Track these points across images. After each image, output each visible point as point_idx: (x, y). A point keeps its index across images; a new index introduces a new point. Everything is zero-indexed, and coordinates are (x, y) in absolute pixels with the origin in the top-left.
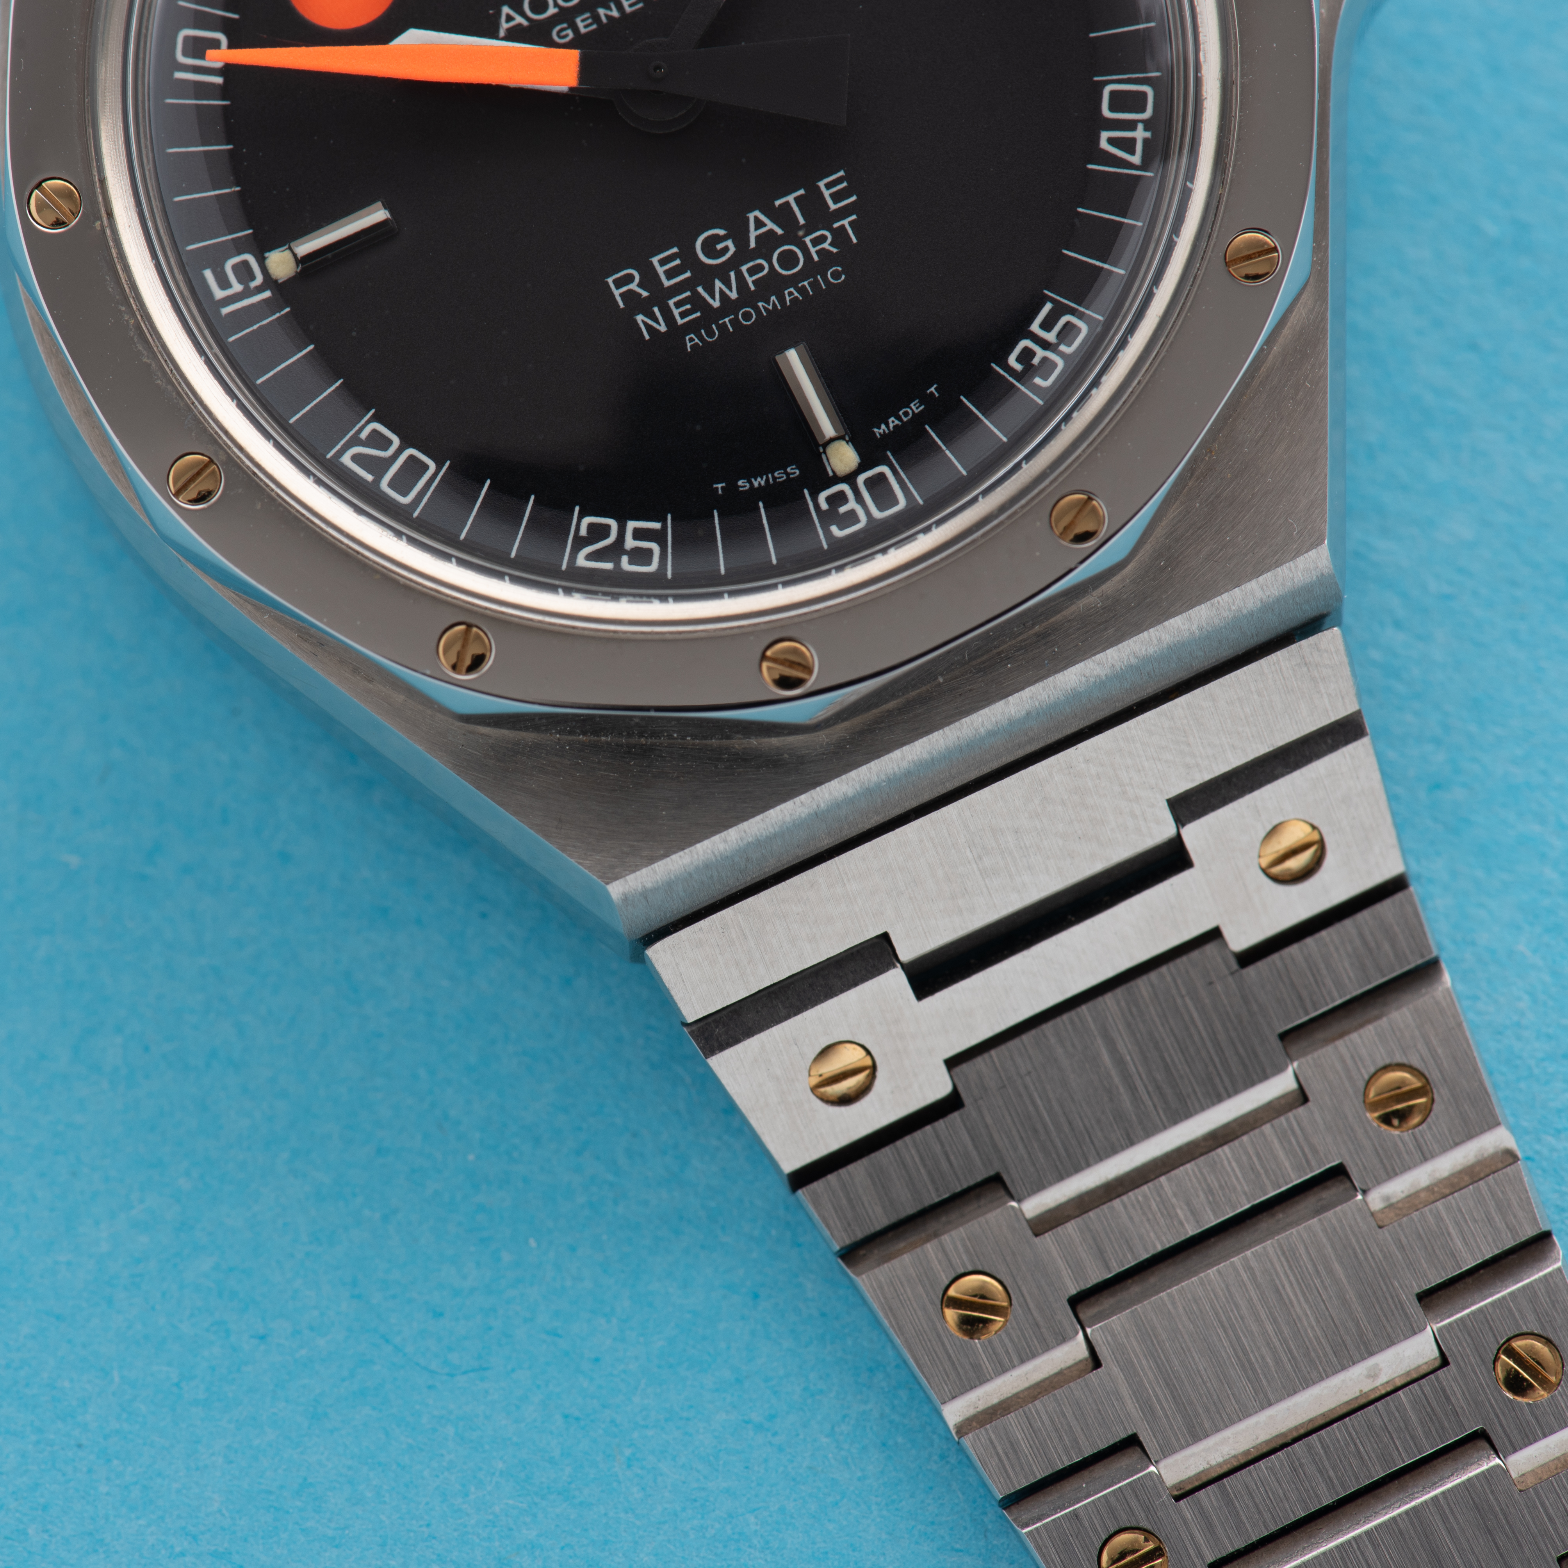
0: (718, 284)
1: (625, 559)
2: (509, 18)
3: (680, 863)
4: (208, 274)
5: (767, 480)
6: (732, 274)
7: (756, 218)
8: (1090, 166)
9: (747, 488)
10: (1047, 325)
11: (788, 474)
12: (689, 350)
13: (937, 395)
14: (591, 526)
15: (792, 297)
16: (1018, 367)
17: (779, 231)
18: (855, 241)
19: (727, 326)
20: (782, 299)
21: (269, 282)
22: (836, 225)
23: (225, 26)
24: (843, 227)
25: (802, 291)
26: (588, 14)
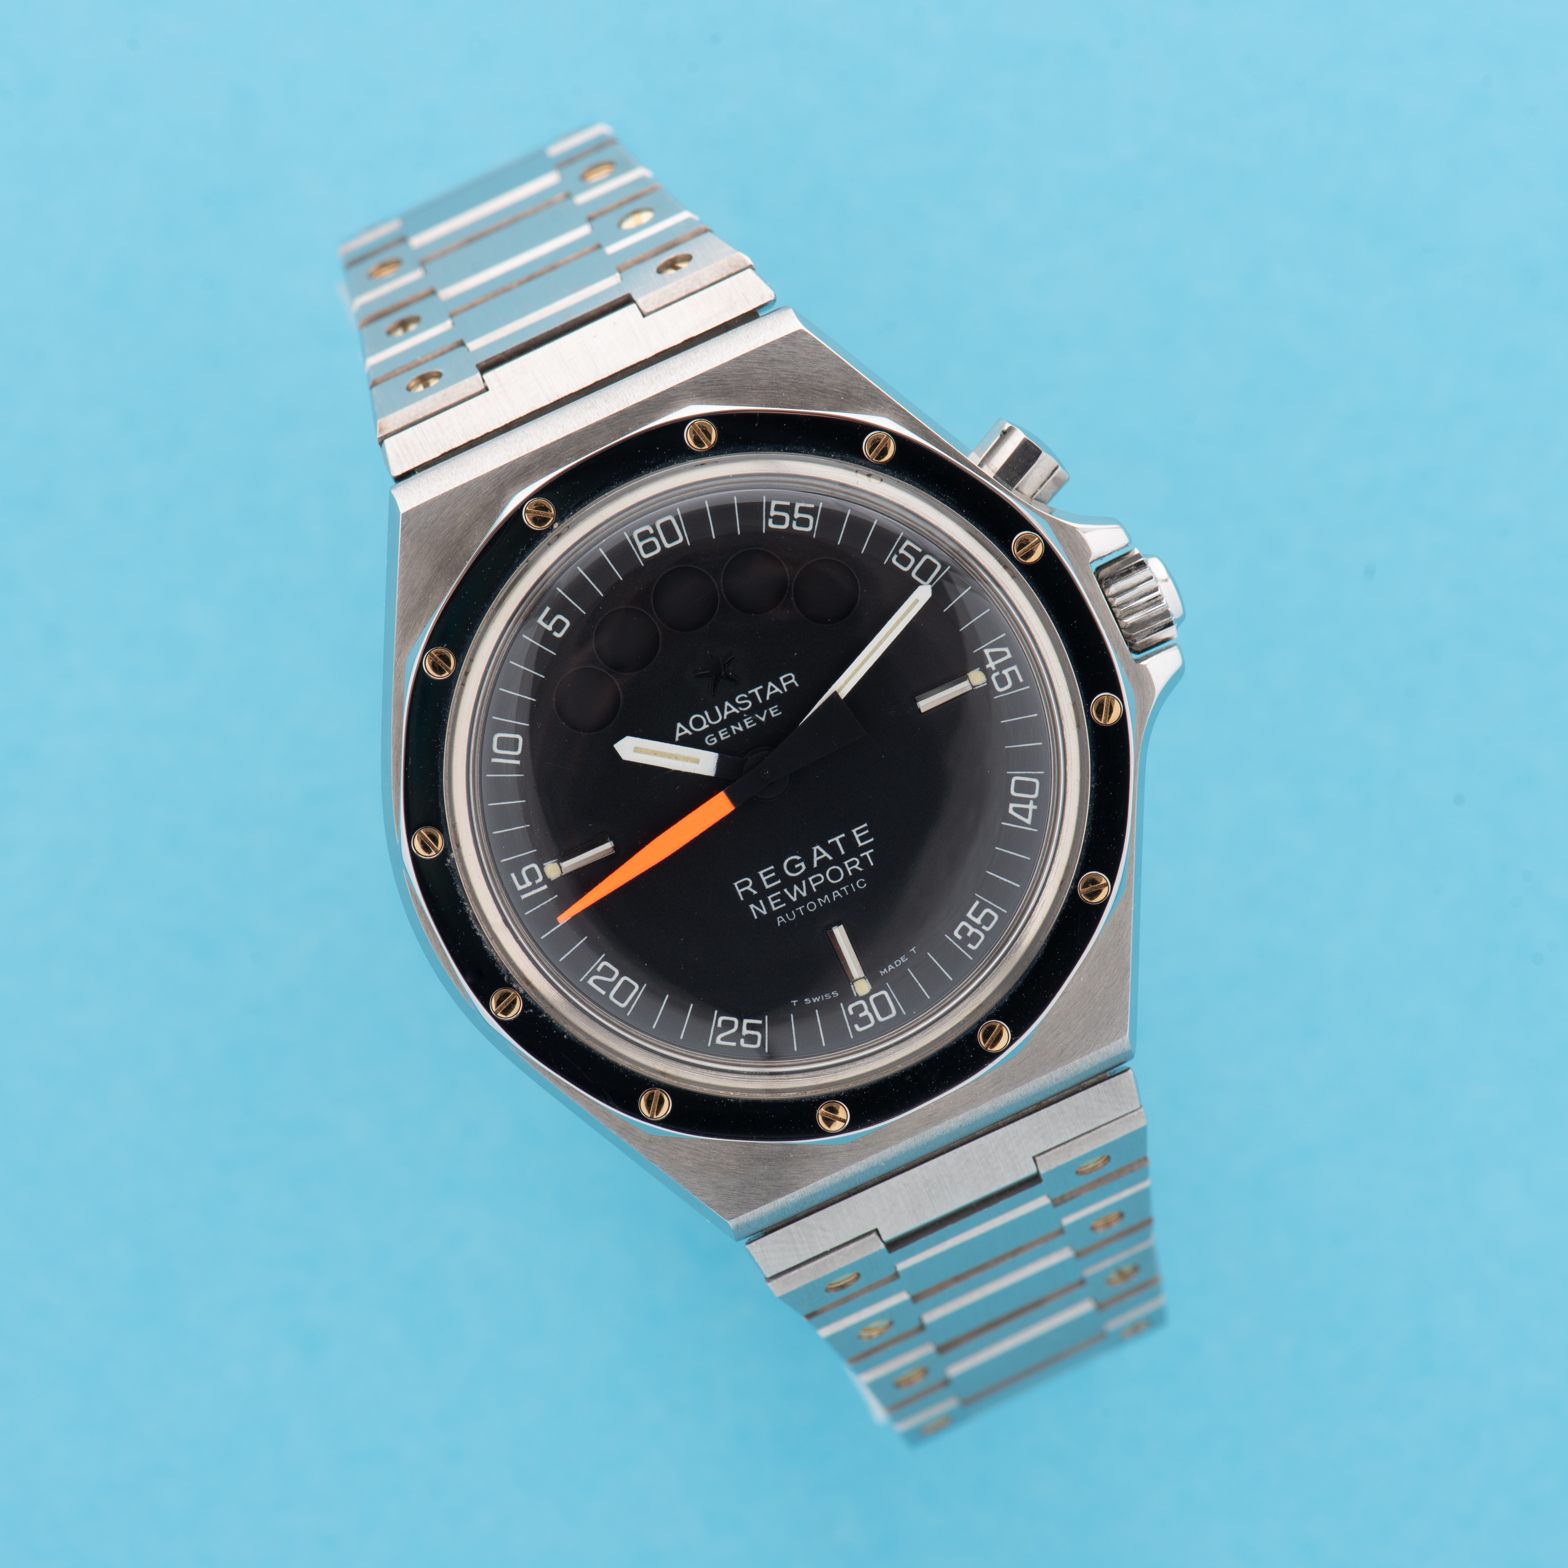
0: (796, 888)
1: (742, 1041)
2: (681, 730)
3: (768, 1209)
4: (513, 876)
5: (821, 998)
6: (804, 882)
8: (1003, 823)
9: (809, 1003)
10: (976, 914)
11: (832, 996)
12: (779, 925)
13: (915, 952)
14: (723, 1022)
16: (959, 937)
18: (872, 864)
19: (800, 912)
21: (546, 880)
22: (862, 855)
23: (522, 731)
24: (866, 856)
25: (842, 892)
26: (725, 729)
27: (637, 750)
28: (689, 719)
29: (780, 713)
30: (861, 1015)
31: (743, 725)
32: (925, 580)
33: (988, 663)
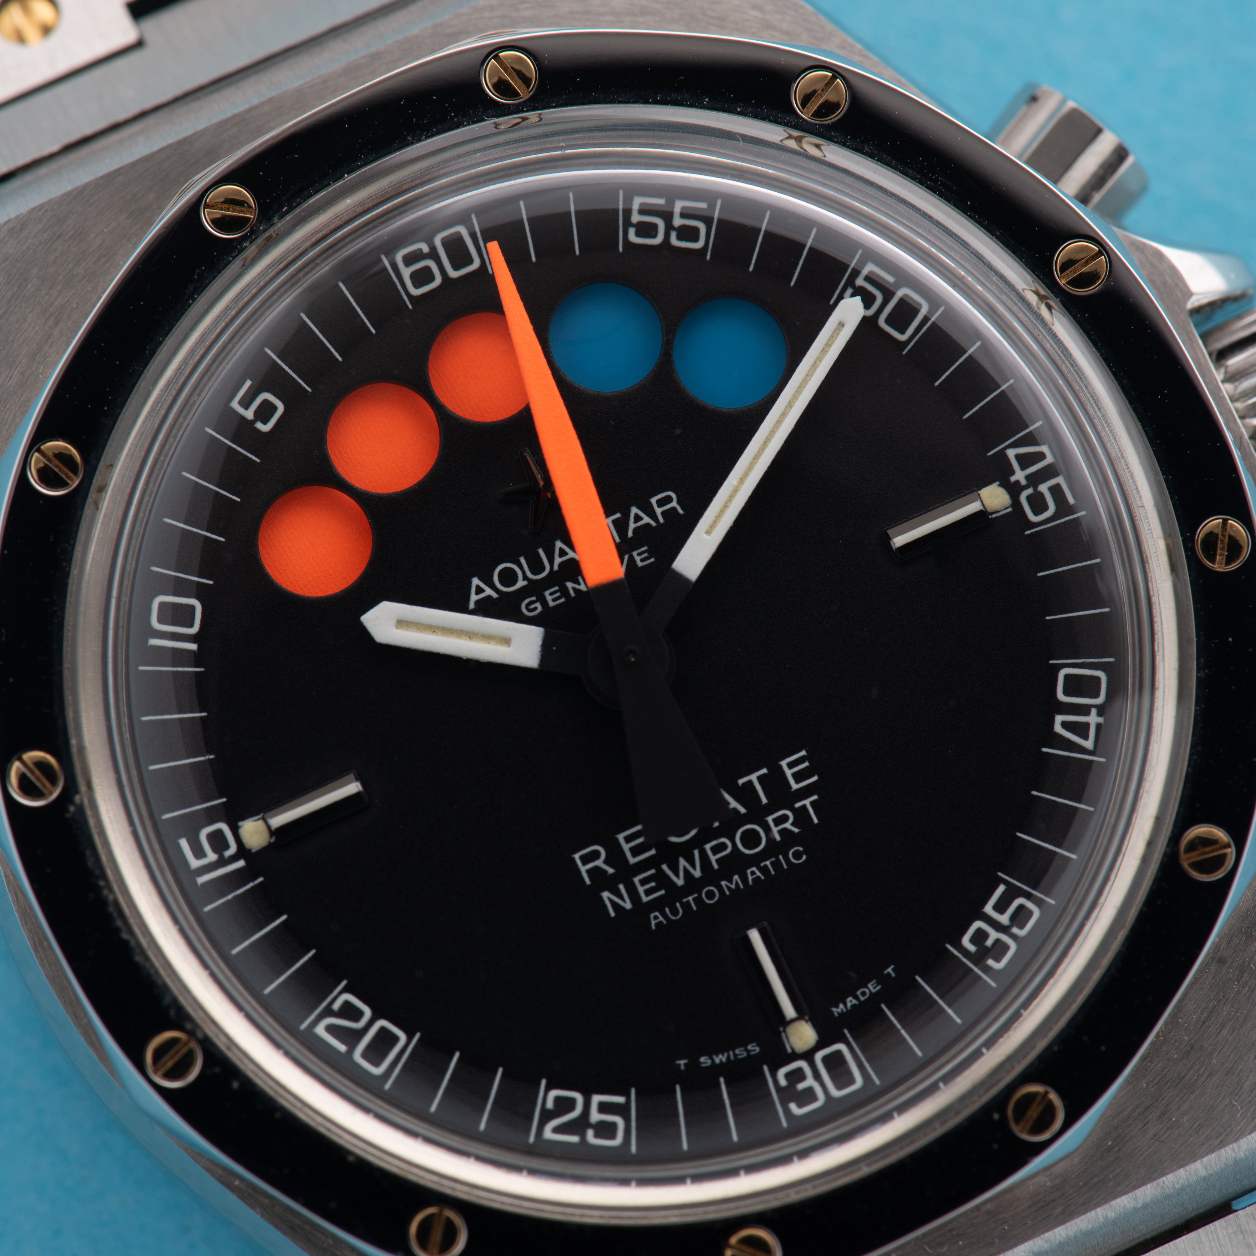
0: (682, 862)
1: (590, 1133)
2: (479, 590)
4: (184, 843)
5: (728, 1057)
6: (696, 853)
7: (721, 797)
8: (1045, 750)
9: (708, 1064)
10: (1001, 907)
11: (748, 1051)
12: (654, 928)
13: (894, 975)
14: (557, 1099)
15: (754, 876)
16: (972, 948)
17: (742, 810)
18: (816, 821)
19: (691, 904)
20: (744, 879)
21: (243, 851)
22: (798, 805)
23: (200, 592)
24: (804, 806)
25: (764, 870)
26: (556, 588)
27: (401, 623)
28: (494, 570)
29: (652, 560)
30: (801, 1086)
32: (902, 332)
33: (1013, 472)
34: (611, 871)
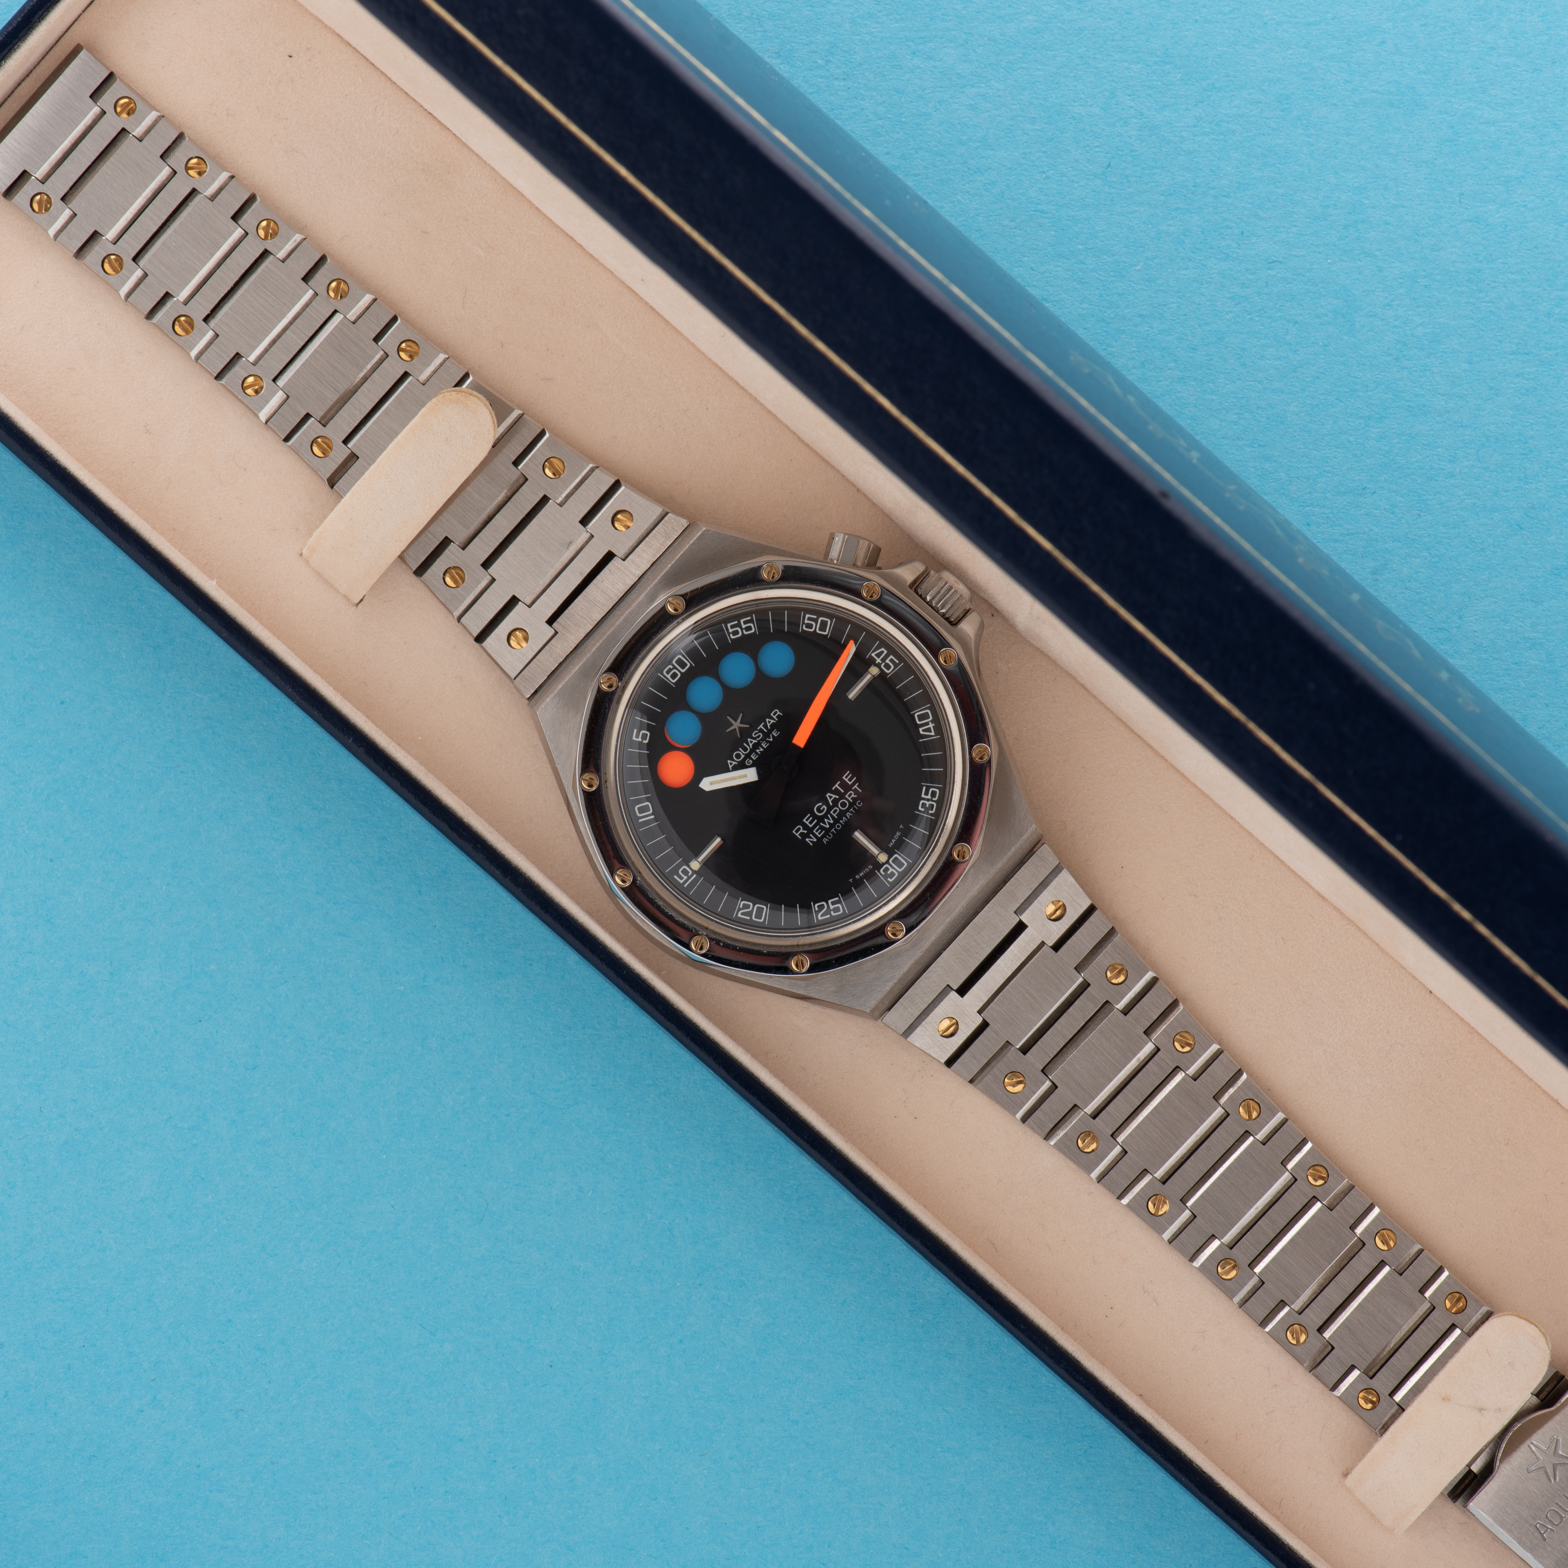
0: (826, 820)
1: (832, 912)
4: (675, 877)
5: (864, 873)
6: (829, 815)
7: (829, 796)
8: (920, 741)
9: (859, 877)
10: (926, 794)
11: (869, 869)
12: (826, 843)
13: (903, 828)
14: (818, 906)
15: (849, 815)
16: (923, 810)
17: (837, 797)
18: (861, 791)
19: (833, 832)
20: (846, 817)
21: (694, 872)
22: (853, 789)
23: (648, 799)
24: (855, 788)
26: (754, 753)
27: (711, 783)
28: (733, 756)
29: (779, 733)
30: (889, 872)
31: (763, 747)
32: (825, 631)
33: (876, 660)
34: (806, 832)
